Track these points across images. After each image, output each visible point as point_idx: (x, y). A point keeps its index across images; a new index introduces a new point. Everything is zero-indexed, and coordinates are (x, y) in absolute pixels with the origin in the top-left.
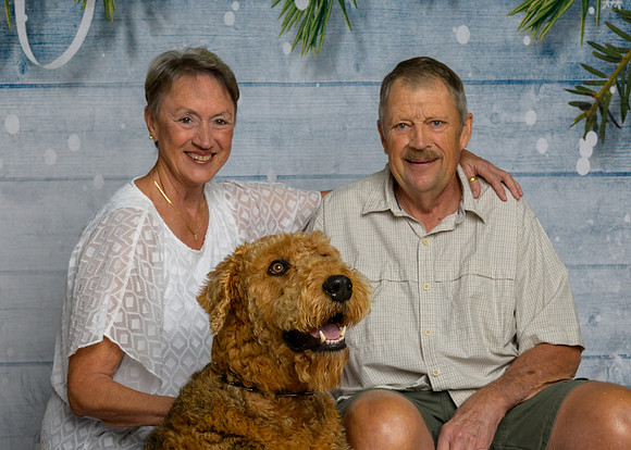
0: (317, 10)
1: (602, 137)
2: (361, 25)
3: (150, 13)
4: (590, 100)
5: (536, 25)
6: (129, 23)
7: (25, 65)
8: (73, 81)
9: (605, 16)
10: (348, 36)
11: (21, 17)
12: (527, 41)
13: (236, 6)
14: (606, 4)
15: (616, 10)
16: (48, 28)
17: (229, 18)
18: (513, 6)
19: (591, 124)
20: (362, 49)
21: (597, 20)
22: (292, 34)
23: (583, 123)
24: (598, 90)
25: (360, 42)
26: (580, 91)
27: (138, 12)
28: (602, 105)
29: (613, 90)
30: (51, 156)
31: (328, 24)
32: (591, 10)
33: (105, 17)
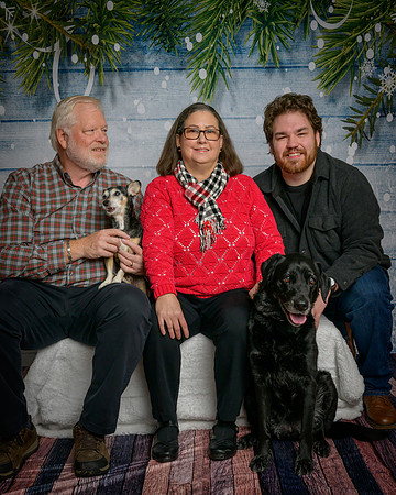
0: (211, 80)
1: (360, 145)
2: (234, 88)
3: (122, 81)
4: (354, 125)
5: (326, 86)
6: (112, 86)
9: (363, 81)
10: (227, 93)
11: (56, 84)
12: (322, 94)
13: (167, 78)
14: (364, 74)
15: (368, 78)
16: (70, 90)
17: (164, 85)
18: (314, 77)
19: (354, 139)
20: (235, 101)
21: (358, 83)
22: (197, 92)
23: (350, 138)
24: (358, 120)
25: (233, 96)
26: (349, 121)
27: (117, 80)
28: (360, 128)
29: (366, 120)
31: (216, 87)
32: (356, 78)
33: (100, 84)
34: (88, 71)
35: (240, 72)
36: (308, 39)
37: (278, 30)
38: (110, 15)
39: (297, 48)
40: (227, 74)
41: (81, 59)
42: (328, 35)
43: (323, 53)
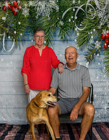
0: (47, 44)
1: (89, 63)
2: (54, 46)
3: (23, 44)
4: (88, 57)
5: (80, 46)
6: (19, 45)
7: (4, 51)
8: (11, 54)
9: (90, 45)
11: (4, 44)
12: (78, 48)
14: (90, 43)
15: (92, 44)
16: (8, 46)
18: (76, 43)
21: (89, 45)
23: (87, 60)
24: (89, 56)
26: (86, 56)
27: (21, 44)
28: (90, 58)
29: (91, 56)
30: (8, 65)
33: (16, 44)
34: (13, 41)
35: (55, 42)
36: (75, 33)
37: (66, 30)
38: (19, 25)
39: (71, 35)
40: (52, 42)
41: (11, 38)
42: (80, 32)
43: (79, 37)
